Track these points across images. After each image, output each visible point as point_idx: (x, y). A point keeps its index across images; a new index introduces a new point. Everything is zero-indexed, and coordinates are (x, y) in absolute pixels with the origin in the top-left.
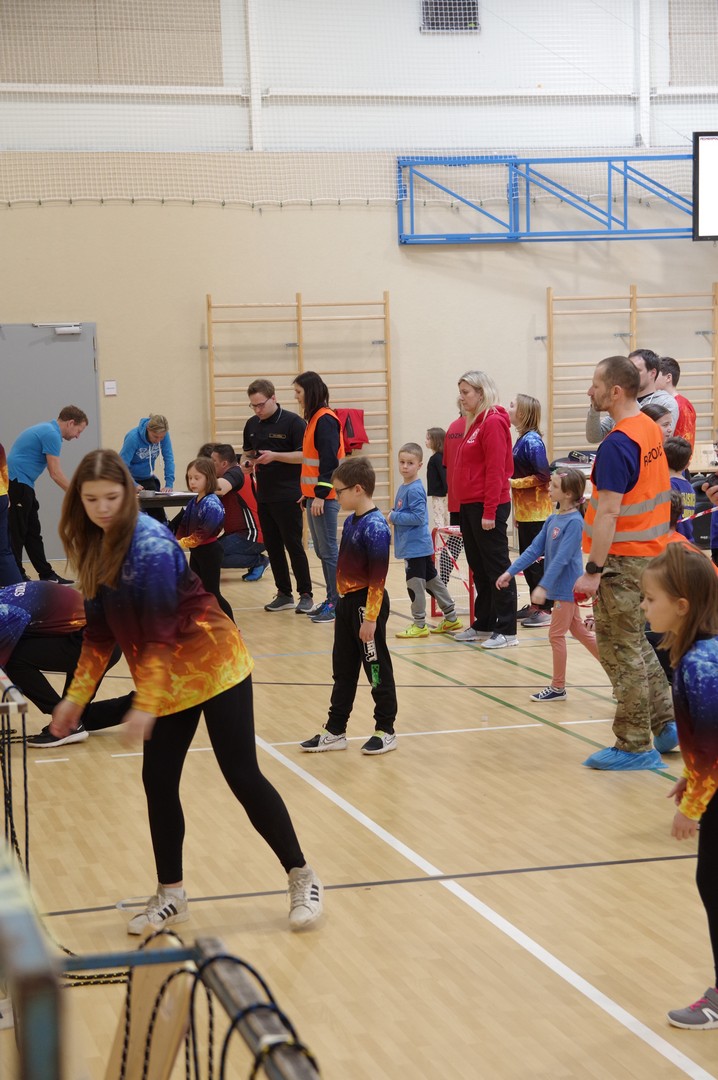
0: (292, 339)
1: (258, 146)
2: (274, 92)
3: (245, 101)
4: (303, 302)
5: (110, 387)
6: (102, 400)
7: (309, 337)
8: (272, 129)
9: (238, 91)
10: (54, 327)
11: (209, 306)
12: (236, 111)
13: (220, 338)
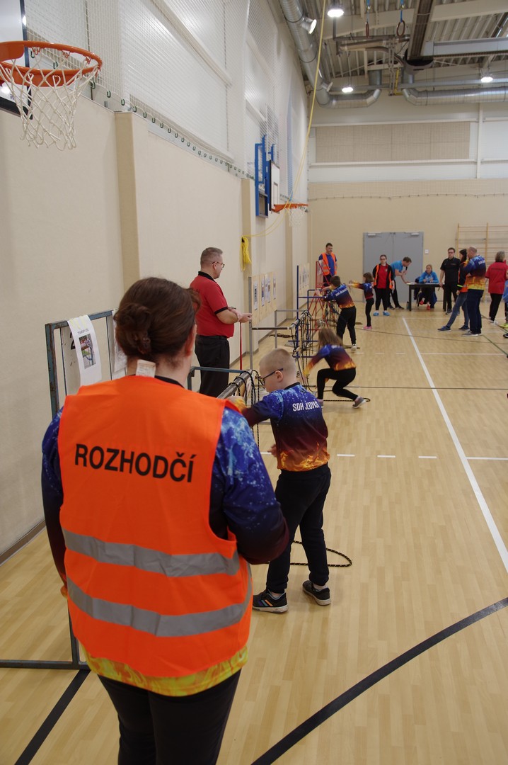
0: (485, 237)
1: (478, 177)
2: (486, 160)
3: (476, 163)
4: (489, 225)
5: (427, 251)
6: (424, 255)
7: (491, 236)
8: (483, 172)
9: (473, 160)
10: (410, 233)
11: (458, 227)
12: (473, 166)
13: (462, 237)
